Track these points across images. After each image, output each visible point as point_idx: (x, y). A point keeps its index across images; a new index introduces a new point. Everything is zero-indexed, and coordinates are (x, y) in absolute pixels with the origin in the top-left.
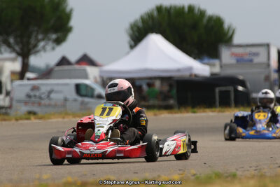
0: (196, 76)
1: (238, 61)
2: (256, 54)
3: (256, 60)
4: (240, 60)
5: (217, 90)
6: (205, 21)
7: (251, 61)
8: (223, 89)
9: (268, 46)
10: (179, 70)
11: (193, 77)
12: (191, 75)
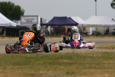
0: (12, 26)
1: (27, 21)
2: (33, 19)
3: (33, 21)
4: (28, 21)
5: (20, 31)
6: (14, 7)
7: (32, 21)
8: (22, 31)
9: (37, 16)
10: (6, 24)
11: (11, 27)
12: (10, 26)
